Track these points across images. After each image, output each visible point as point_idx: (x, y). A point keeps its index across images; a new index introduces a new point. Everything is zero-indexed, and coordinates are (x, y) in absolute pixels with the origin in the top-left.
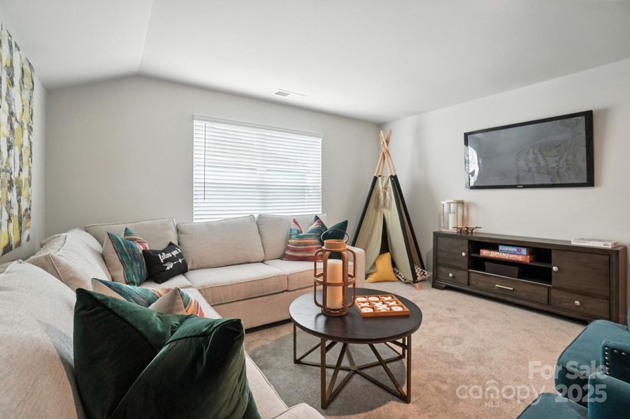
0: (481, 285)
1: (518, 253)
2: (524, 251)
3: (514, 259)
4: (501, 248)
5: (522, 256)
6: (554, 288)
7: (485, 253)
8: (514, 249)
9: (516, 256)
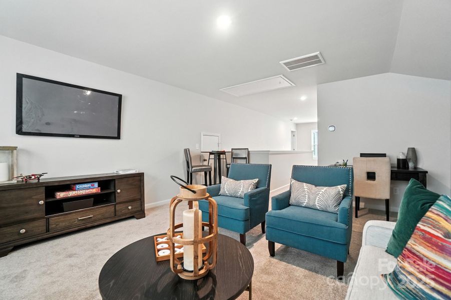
0: (62, 224)
1: (92, 187)
2: (96, 185)
3: (90, 193)
4: (77, 186)
5: (95, 189)
6: (117, 204)
7: (60, 195)
8: (89, 185)
9: (91, 190)
